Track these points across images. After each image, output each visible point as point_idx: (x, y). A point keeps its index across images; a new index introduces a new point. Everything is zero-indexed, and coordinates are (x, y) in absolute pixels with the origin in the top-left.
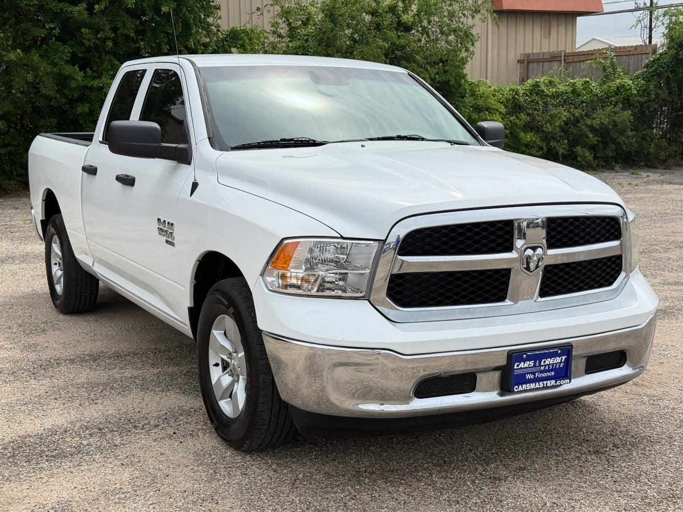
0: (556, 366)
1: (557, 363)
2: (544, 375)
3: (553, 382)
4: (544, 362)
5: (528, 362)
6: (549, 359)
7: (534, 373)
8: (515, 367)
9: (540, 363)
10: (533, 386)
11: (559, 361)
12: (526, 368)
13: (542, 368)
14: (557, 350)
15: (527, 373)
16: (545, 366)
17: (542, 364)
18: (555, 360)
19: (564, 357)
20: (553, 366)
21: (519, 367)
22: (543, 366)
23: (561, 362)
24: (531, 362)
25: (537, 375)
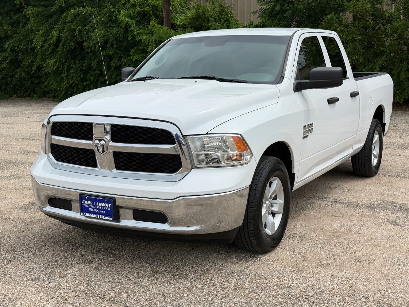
0: (106, 208)
1: (106, 207)
2: (99, 211)
3: (103, 217)
4: (98, 204)
5: (90, 202)
6: (101, 203)
7: (93, 209)
8: (83, 202)
9: (96, 204)
10: (92, 215)
11: (107, 206)
12: (88, 204)
13: (98, 207)
14: (104, 199)
15: (90, 208)
16: (99, 206)
17: (97, 205)
18: (105, 205)
19: (110, 205)
20: (104, 208)
21: (85, 203)
22: (98, 206)
23: (108, 207)
24: (91, 202)
25: (95, 210)
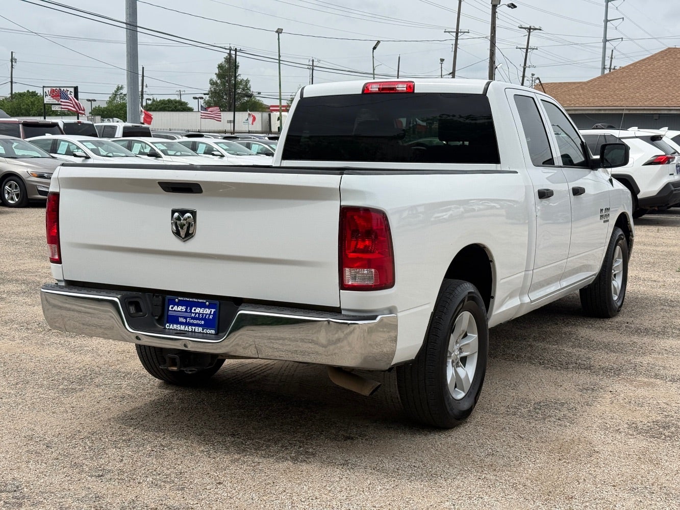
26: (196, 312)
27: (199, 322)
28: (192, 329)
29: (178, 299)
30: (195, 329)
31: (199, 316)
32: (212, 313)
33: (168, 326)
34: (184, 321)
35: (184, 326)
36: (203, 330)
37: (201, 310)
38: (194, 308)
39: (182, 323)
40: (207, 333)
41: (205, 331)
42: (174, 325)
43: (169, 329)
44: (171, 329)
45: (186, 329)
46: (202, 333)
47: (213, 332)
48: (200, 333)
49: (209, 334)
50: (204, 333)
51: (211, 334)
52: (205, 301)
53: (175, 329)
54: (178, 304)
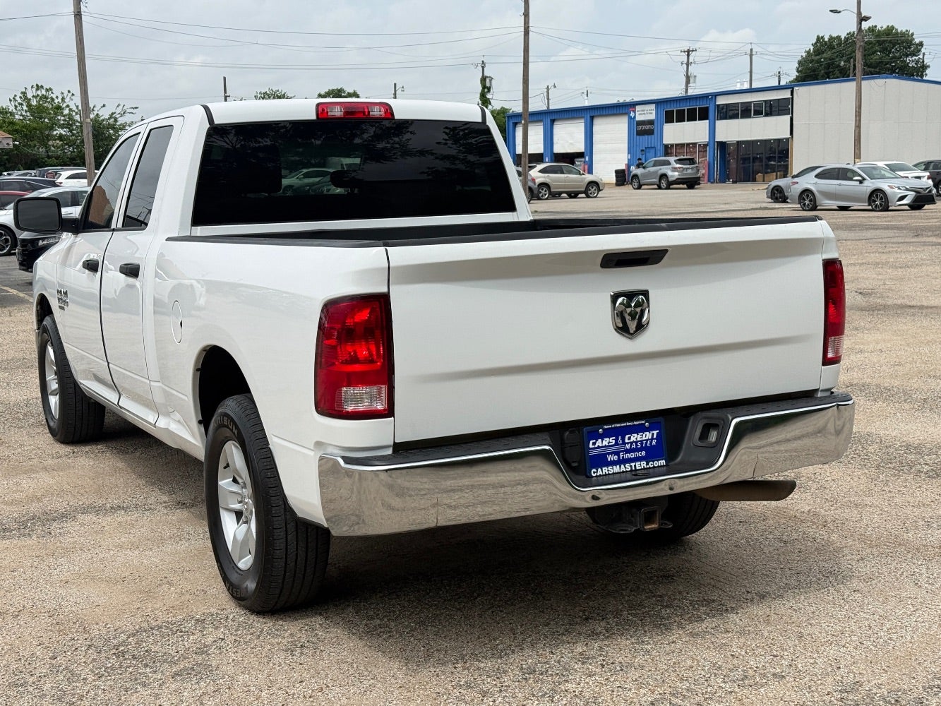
26: (632, 440)
27: (638, 454)
28: (631, 466)
29: (602, 428)
30: (635, 466)
31: (637, 445)
32: (655, 437)
33: (594, 472)
34: (616, 458)
35: (618, 466)
36: (647, 464)
37: (639, 436)
38: (627, 437)
39: (613, 463)
40: (654, 467)
41: (651, 464)
42: (604, 469)
43: (597, 476)
44: (600, 475)
45: (623, 468)
46: (647, 468)
47: (663, 462)
48: (644, 469)
49: (658, 467)
50: (650, 468)
51: (661, 466)
52: (643, 422)
53: (606, 475)
54: (602, 437)
